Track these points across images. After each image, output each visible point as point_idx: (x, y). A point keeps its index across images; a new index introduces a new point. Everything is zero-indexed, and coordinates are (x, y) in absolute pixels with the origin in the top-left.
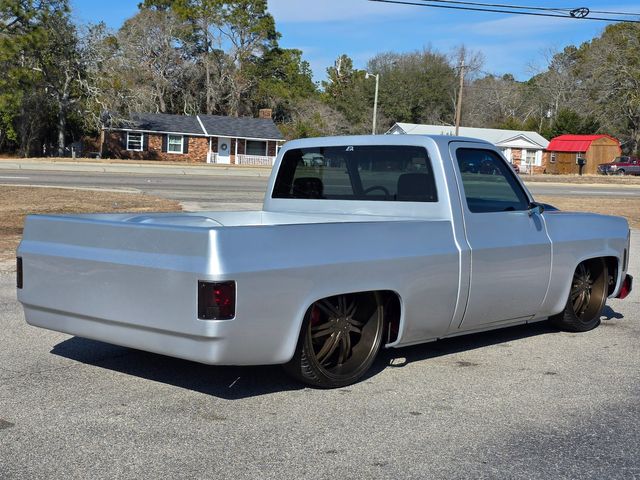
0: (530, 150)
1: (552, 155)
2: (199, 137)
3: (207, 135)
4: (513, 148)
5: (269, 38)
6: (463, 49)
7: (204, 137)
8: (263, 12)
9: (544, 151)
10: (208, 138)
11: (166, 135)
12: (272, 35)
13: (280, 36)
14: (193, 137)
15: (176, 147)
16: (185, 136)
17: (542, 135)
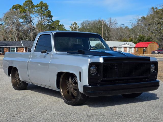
0: (130, 48)
1: (137, 49)
2: (21, 48)
3: (23, 47)
4: (124, 47)
5: (50, 17)
6: (111, 19)
7: (23, 48)
8: (47, 9)
9: (134, 48)
10: (24, 48)
11: (10, 47)
12: (50, 16)
13: (53, 16)
14: (19, 48)
15: (14, 51)
16: (16, 48)
17: (134, 43)
